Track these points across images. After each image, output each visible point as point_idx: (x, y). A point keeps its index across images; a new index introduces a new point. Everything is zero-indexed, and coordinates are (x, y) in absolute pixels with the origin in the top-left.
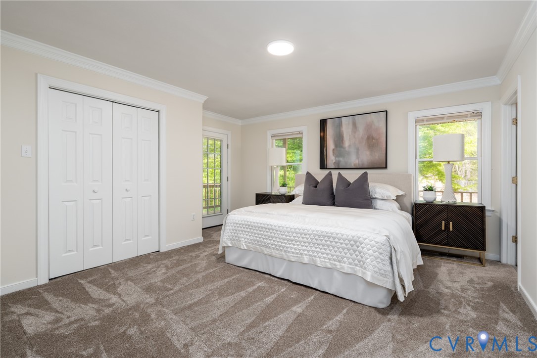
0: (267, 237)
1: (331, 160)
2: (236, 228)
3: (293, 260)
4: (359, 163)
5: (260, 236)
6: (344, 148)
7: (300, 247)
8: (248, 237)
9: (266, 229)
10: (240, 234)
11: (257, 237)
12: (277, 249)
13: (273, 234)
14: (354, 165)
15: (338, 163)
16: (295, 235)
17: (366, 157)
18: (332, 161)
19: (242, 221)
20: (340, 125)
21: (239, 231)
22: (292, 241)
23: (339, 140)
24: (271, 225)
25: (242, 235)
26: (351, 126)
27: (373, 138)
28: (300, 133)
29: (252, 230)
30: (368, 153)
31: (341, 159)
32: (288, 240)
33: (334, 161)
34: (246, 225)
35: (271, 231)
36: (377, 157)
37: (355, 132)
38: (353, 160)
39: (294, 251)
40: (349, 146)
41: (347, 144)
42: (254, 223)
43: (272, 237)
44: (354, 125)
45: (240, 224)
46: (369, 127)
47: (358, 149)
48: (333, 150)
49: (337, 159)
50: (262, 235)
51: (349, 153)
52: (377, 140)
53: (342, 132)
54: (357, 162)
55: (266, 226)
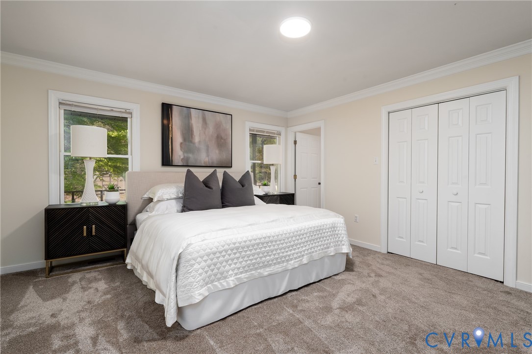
0: (265, 254)
1: (178, 154)
2: (215, 260)
3: (296, 266)
4: (209, 162)
5: (256, 256)
6: (194, 143)
7: (300, 250)
8: (238, 265)
9: (263, 244)
10: (224, 267)
11: (251, 260)
12: (279, 263)
13: (272, 248)
14: (205, 163)
15: (186, 159)
16: (294, 238)
17: (215, 156)
18: (180, 156)
19: (223, 247)
20: (189, 117)
21: (221, 263)
22: (292, 246)
23: (188, 133)
24: (269, 237)
25: (227, 267)
26: (201, 121)
27: (222, 138)
28: (126, 112)
29: (243, 253)
30: (217, 152)
31: (190, 155)
32: (289, 247)
33: (182, 157)
34: (232, 250)
35: (270, 244)
36: (225, 157)
37: (205, 129)
38: (203, 158)
39: (296, 256)
40: (200, 142)
41: (197, 139)
42: (245, 242)
43: (272, 251)
44: (204, 120)
45: (221, 252)
46: (218, 126)
47: (208, 147)
48: (181, 144)
49: (186, 155)
50: (258, 254)
51: (199, 150)
52: (225, 140)
53: (192, 125)
54: (207, 159)
55: (263, 240)
